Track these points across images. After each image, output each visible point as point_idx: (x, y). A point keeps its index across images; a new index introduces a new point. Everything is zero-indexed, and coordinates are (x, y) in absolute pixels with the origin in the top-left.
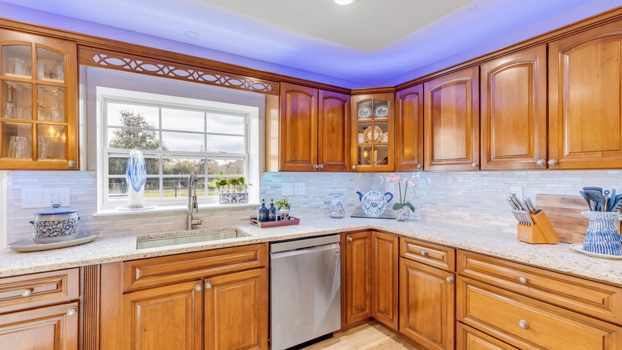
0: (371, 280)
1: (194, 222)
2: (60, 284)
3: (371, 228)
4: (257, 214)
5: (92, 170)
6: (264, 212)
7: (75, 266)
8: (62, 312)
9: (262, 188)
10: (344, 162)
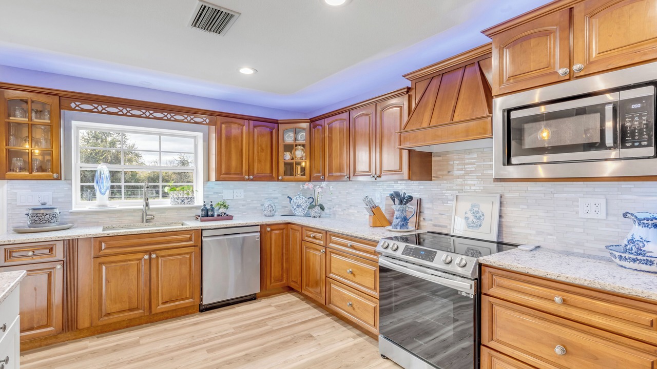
0: (287, 260)
1: (148, 217)
2: (51, 250)
3: (287, 222)
4: (200, 213)
5: (68, 180)
6: (205, 210)
7: (61, 239)
8: (53, 267)
9: (206, 193)
10: (272, 174)
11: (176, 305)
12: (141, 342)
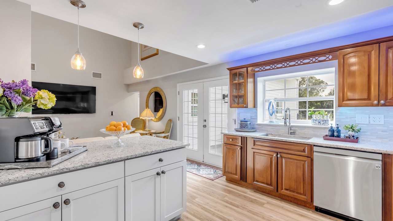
1: (292, 131)
2: (237, 140)
5: (256, 108)
6: (331, 131)
11: (294, 195)
12: (265, 205)
